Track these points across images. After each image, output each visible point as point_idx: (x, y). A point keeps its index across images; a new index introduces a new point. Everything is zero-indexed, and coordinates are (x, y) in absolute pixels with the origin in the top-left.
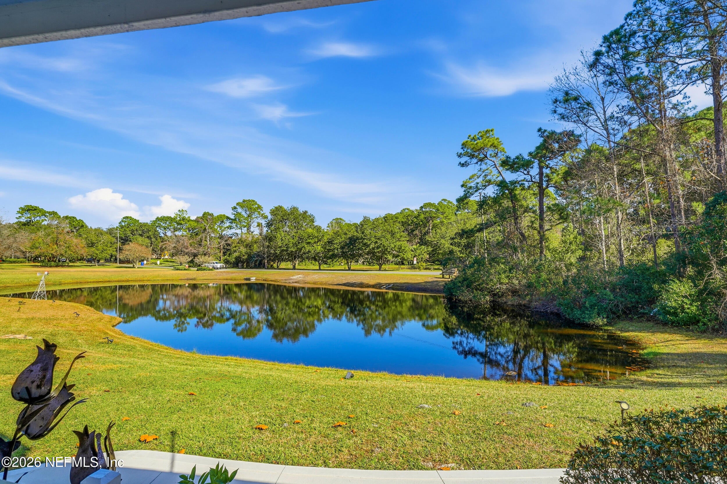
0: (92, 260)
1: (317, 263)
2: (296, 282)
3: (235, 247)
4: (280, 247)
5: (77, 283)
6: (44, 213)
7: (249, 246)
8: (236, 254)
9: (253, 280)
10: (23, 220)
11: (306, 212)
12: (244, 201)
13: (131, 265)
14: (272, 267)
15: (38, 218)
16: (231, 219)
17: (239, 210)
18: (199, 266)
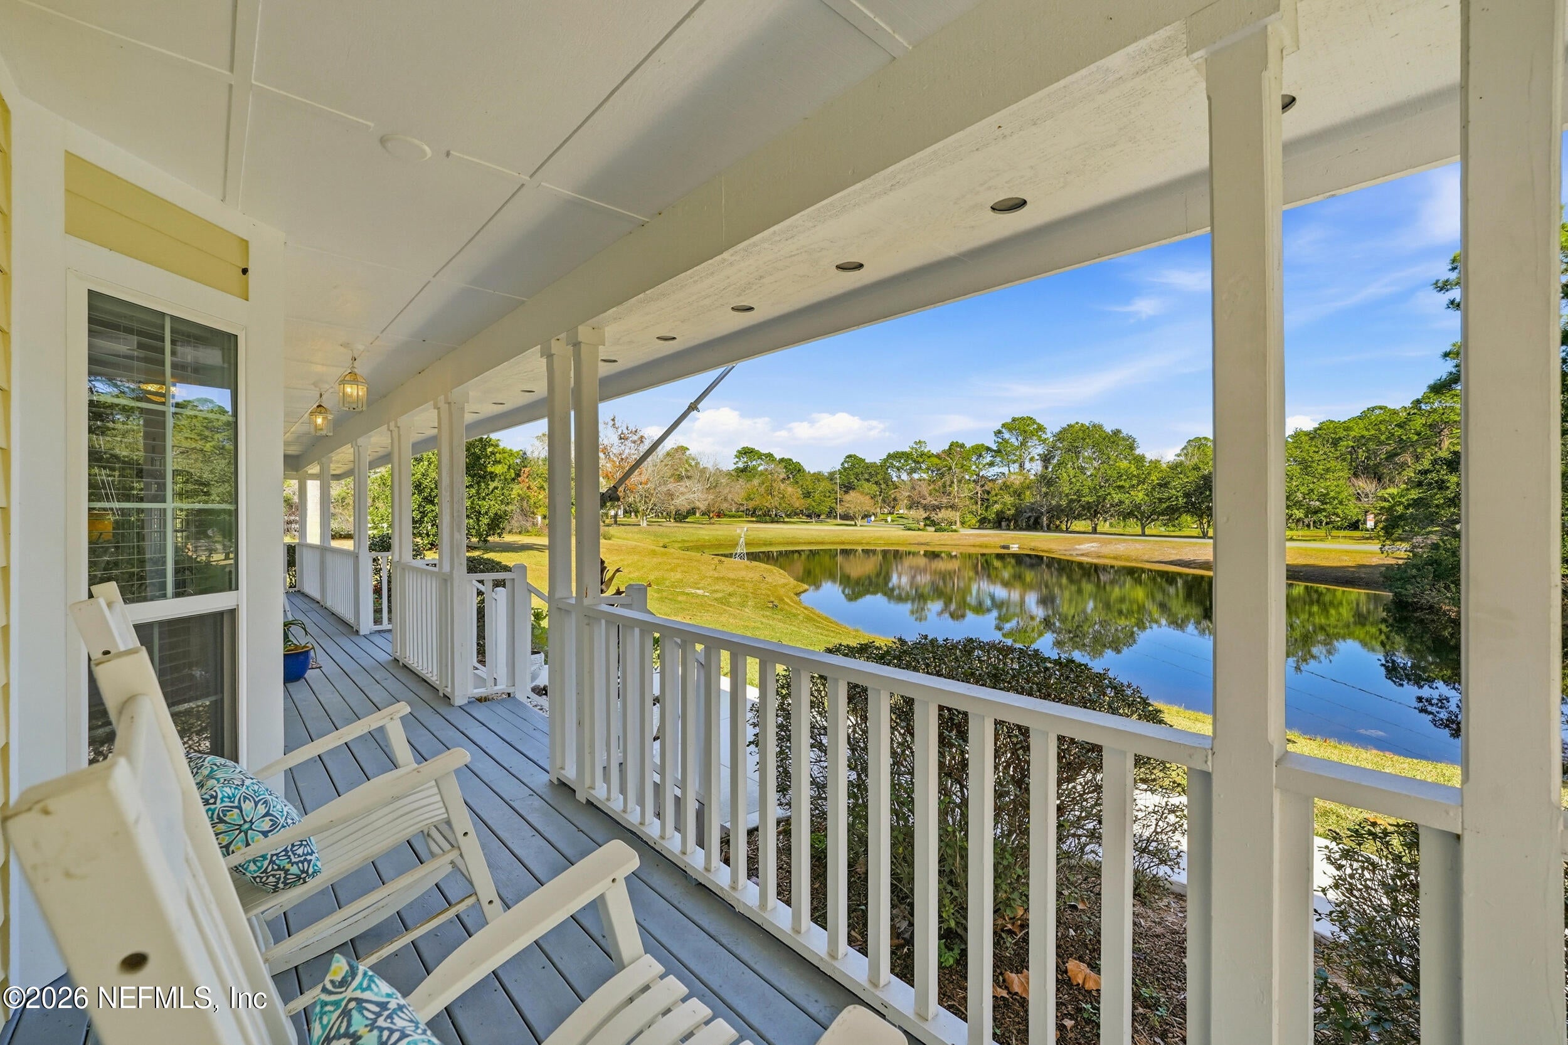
0: (812, 515)
1: (1139, 523)
2: (1082, 555)
3: (996, 495)
4: (1067, 495)
5: (787, 544)
6: (760, 456)
7: (1018, 494)
8: (997, 507)
9: (1014, 548)
10: (741, 465)
11: (1117, 432)
12: (1014, 420)
13: (853, 523)
14: (1058, 529)
15: (754, 463)
16: (994, 451)
17: (1007, 435)
18: (939, 524)
